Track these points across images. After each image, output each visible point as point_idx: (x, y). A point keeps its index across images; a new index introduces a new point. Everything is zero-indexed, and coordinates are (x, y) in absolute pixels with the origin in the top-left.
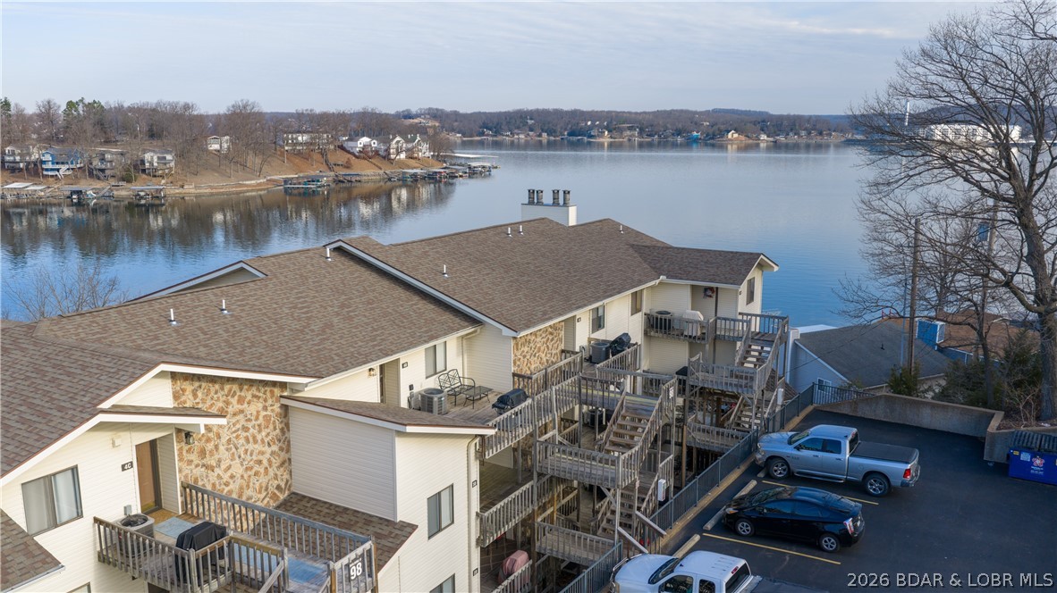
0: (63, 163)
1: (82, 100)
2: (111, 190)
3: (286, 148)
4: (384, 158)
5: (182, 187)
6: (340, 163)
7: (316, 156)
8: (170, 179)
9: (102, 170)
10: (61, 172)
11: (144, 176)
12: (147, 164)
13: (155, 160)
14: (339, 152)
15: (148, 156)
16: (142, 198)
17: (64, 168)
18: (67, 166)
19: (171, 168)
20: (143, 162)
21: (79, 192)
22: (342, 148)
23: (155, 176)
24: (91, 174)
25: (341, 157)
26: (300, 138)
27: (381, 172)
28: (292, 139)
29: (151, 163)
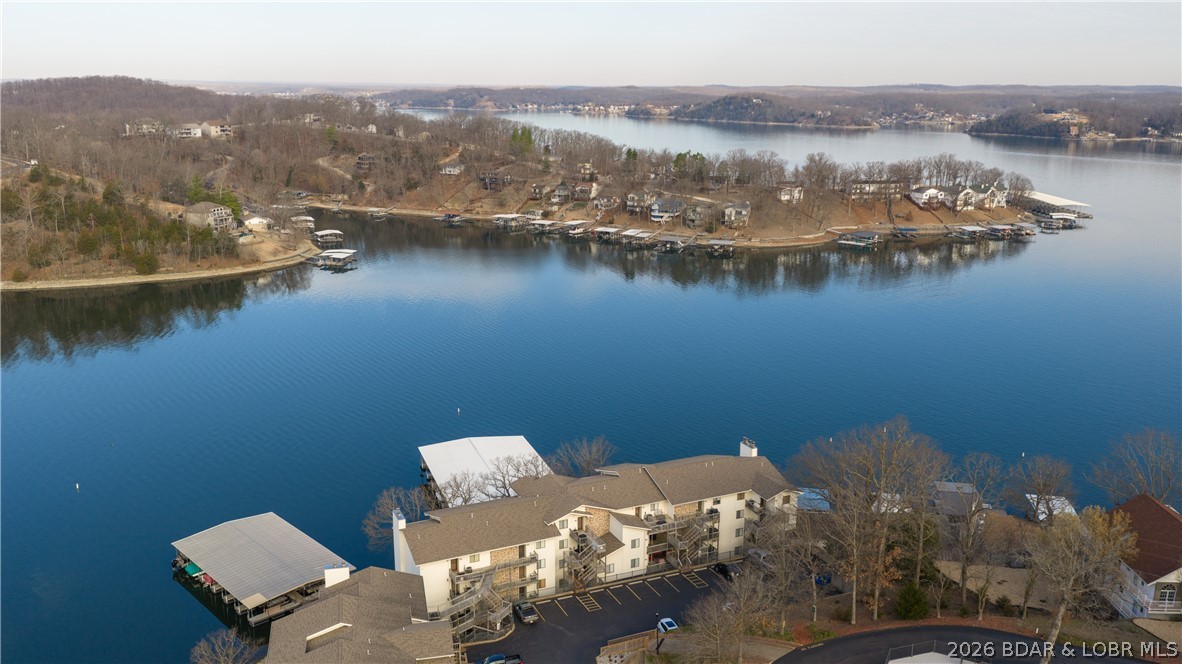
0: (666, 212)
1: (688, 153)
2: (696, 239)
3: (853, 197)
4: (949, 209)
5: (750, 240)
6: (901, 215)
7: (880, 206)
8: (742, 232)
9: (693, 221)
10: (664, 219)
11: (723, 227)
12: (726, 218)
13: (734, 213)
14: (905, 203)
15: (727, 211)
16: (716, 250)
17: (666, 215)
18: (668, 214)
19: (744, 222)
20: (723, 214)
21: (672, 243)
22: (908, 198)
23: (731, 228)
24: (684, 223)
25: (905, 208)
26: (867, 188)
27: (942, 226)
28: (861, 188)
29: (730, 217)
